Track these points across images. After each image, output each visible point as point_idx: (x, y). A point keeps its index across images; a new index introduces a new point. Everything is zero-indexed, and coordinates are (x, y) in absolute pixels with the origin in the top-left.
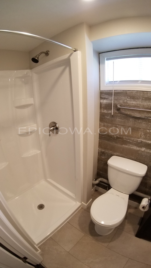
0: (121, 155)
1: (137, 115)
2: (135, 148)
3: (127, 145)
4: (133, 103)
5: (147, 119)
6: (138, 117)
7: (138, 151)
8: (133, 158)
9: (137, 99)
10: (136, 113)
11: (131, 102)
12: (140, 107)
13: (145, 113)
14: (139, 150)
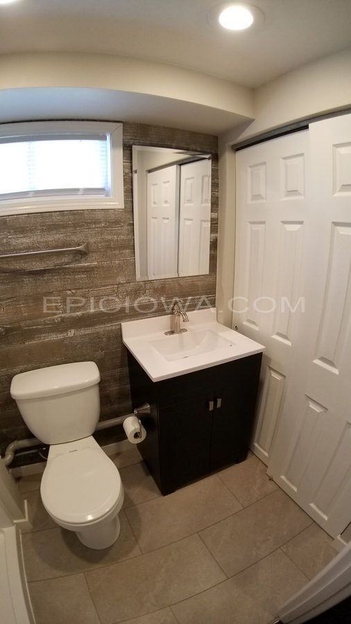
0: (30, 366)
1: (38, 266)
2: (54, 337)
3: (34, 338)
4: (24, 241)
5: (60, 269)
6: (40, 270)
7: (62, 340)
8: (58, 359)
9: (31, 230)
10: (34, 263)
11: (19, 241)
12: (39, 248)
13: (54, 258)
14: (65, 338)
